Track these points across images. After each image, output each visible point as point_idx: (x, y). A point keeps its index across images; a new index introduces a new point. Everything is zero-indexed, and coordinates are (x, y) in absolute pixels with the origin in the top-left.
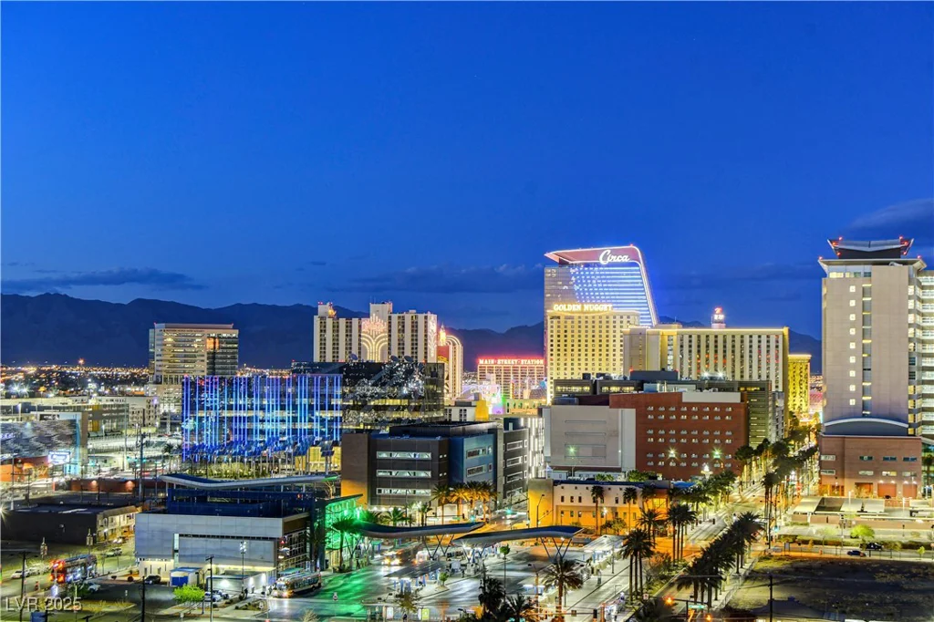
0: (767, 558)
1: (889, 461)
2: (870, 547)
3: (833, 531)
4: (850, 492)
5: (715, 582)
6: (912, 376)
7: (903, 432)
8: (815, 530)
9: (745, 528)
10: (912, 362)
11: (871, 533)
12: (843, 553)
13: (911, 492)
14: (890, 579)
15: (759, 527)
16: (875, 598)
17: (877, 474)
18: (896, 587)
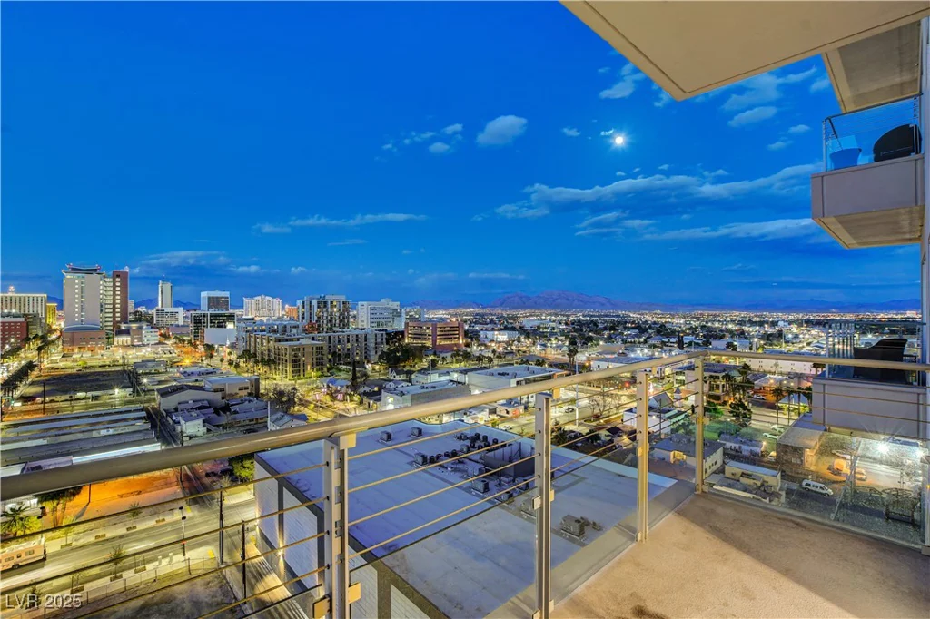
0: (41, 376)
1: (93, 339)
2: (86, 368)
3: (69, 364)
4: (76, 350)
5: (15, 387)
6: (101, 311)
7: (99, 329)
8: (61, 364)
9: (30, 366)
10: (101, 306)
11: (86, 363)
12: (75, 371)
13: (102, 348)
14: (95, 378)
15: (36, 366)
16: (88, 384)
17: (88, 343)
18: (98, 380)
